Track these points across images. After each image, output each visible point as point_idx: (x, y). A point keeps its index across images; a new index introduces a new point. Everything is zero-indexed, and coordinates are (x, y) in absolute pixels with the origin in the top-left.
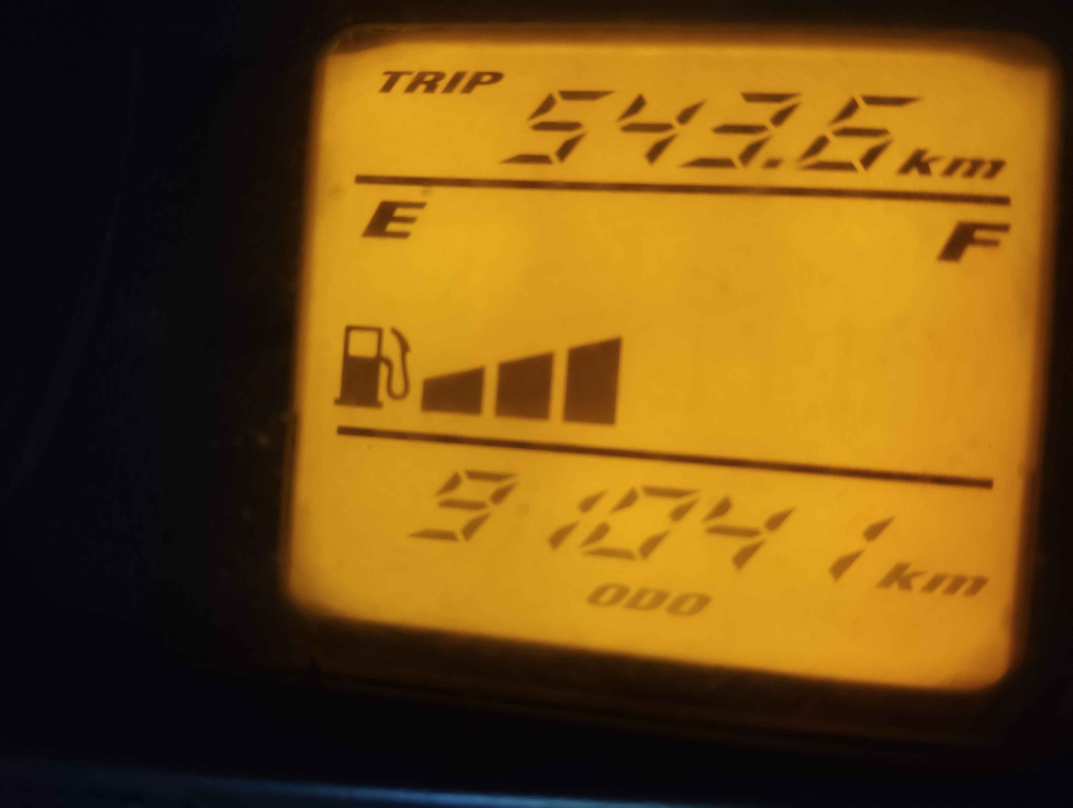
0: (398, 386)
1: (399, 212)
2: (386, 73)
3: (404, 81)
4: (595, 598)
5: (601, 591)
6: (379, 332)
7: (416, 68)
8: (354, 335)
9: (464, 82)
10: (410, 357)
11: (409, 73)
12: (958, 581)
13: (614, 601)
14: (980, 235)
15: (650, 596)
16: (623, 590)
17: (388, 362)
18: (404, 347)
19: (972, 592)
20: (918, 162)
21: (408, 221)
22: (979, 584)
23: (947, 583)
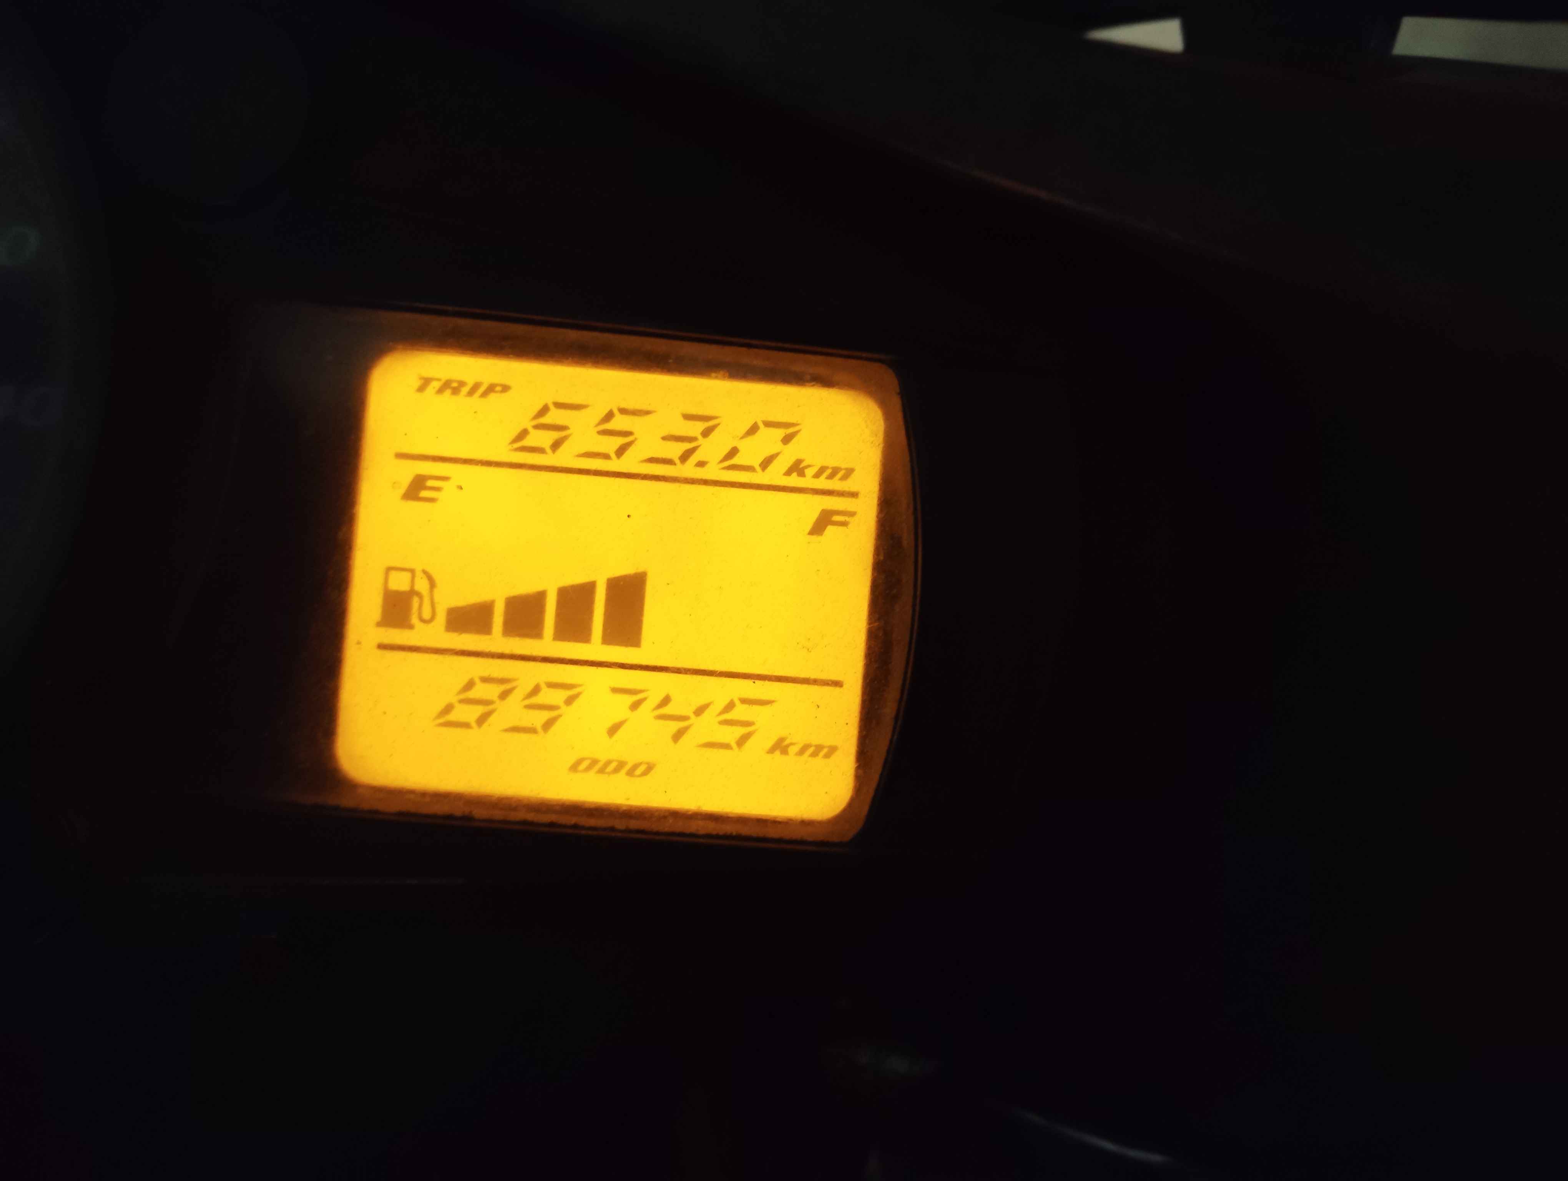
0: (427, 614)
1: (430, 483)
2: (420, 378)
3: (435, 385)
4: (574, 768)
5: (579, 762)
6: (412, 571)
7: (445, 375)
8: (393, 575)
9: (482, 390)
10: (436, 592)
11: (438, 380)
12: (819, 748)
13: (588, 769)
14: (836, 518)
15: (614, 765)
16: (594, 762)
17: (419, 595)
18: (432, 584)
19: (827, 756)
20: (797, 468)
21: (438, 489)
22: (833, 750)
23: (811, 750)
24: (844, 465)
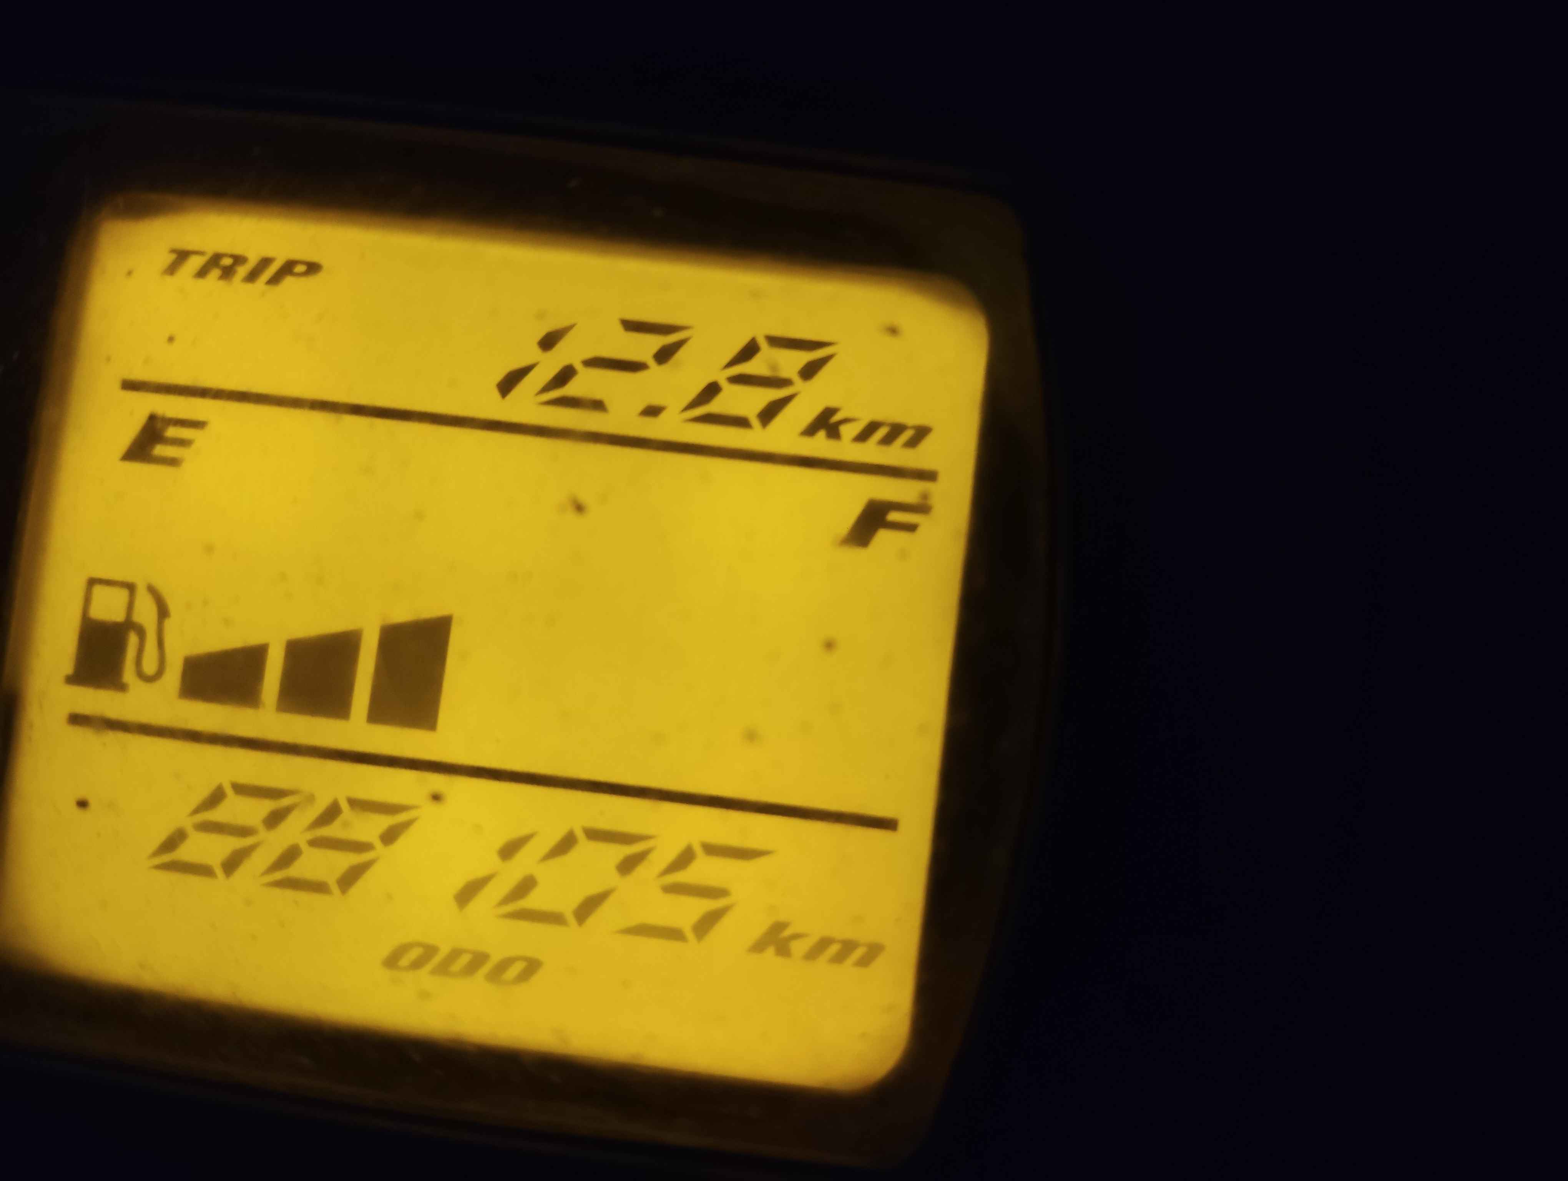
0: (149, 664)
1: (172, 432)
2: (171, 250)
3: (195, 263)
4: (392, 961)
5: (401, 951)
6: (131, 587)
7: (211, 248)
8: (99, 591)
9: (271, 271)
10: (168, 626)
11: (200, 253)
12: (848, 946)
13: (417, 965)
14: (894, 516)
15: (465, 959)
16: (430, 951)
17: (139, 630)
18: (163, 612)
19: (865, 962)
20: (827, 423)
21: (183, 443)
22: (874, 951)
23: (834, 949)
24: (912, 419)
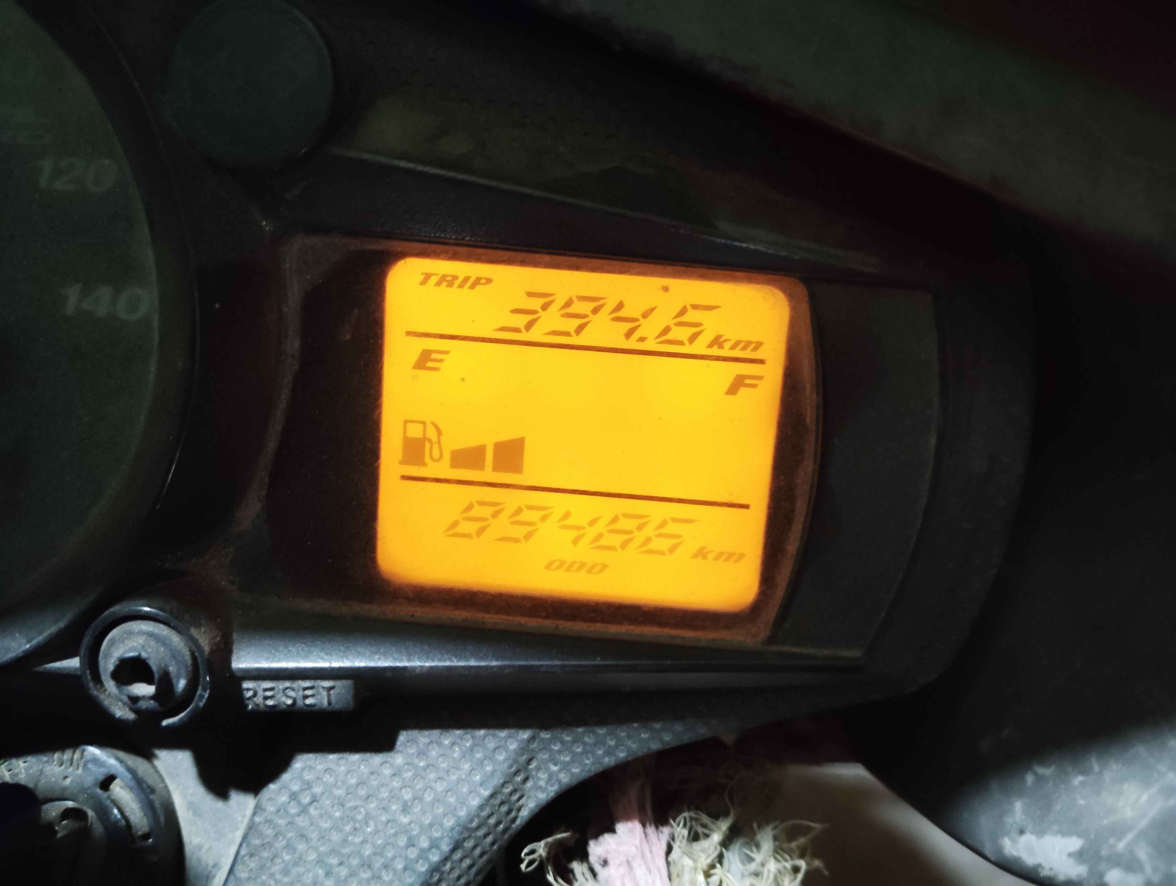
0: (436, 454)
1: (434, 356)
2: (423, 274)
3: (434, 279)
4: (548, 567)
5: (551, 563)
6: (424, 423)
7: (441, 273)
8: (410, 426)
9: (470, 282)
10: (442, 438)
11: (437, 275)
12: (731, 555)
13: (558, 568)
14: (747, 381)
15: (577, 566)
16: (562, 563)
17: (430, 441)
18: (439, 432)
19: (737, 561)
20: (717, 341)
21: (440, 361)
22: (741, 557)
23: (724, 557)
24: (754, 339)
